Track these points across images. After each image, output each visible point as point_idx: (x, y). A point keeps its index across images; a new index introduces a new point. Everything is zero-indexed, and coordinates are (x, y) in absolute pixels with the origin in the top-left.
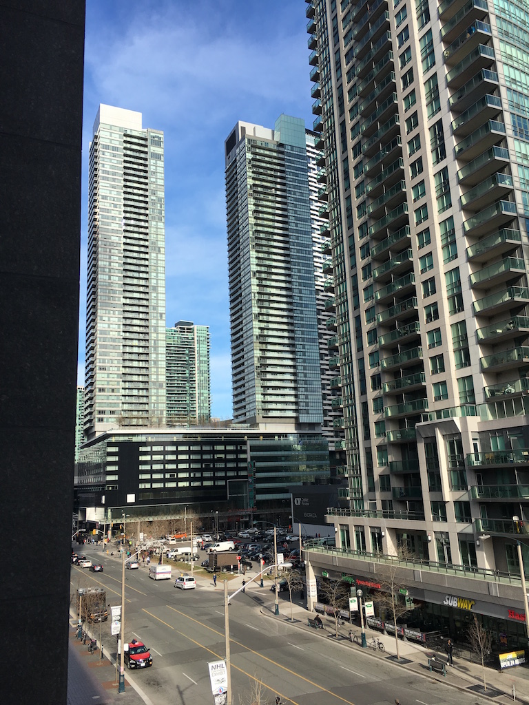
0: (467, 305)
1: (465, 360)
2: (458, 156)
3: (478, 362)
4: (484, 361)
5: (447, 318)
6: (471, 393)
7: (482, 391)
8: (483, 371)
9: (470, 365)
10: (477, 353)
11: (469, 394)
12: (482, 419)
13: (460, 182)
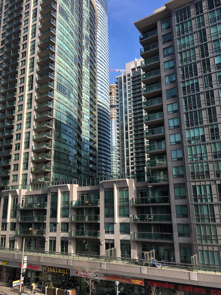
0: (30, 147)
1: (26, 167)
2: (37, 90)
3: (30, 169)
4: (33, 168)
5: (23, 150)
6: (26, 180)
7: (30, 180)
8: (32, 172)
9: (27, 169)
10: (31, 165)
11: (25, 180)
12: (27, 190)
13: (36, 100)
